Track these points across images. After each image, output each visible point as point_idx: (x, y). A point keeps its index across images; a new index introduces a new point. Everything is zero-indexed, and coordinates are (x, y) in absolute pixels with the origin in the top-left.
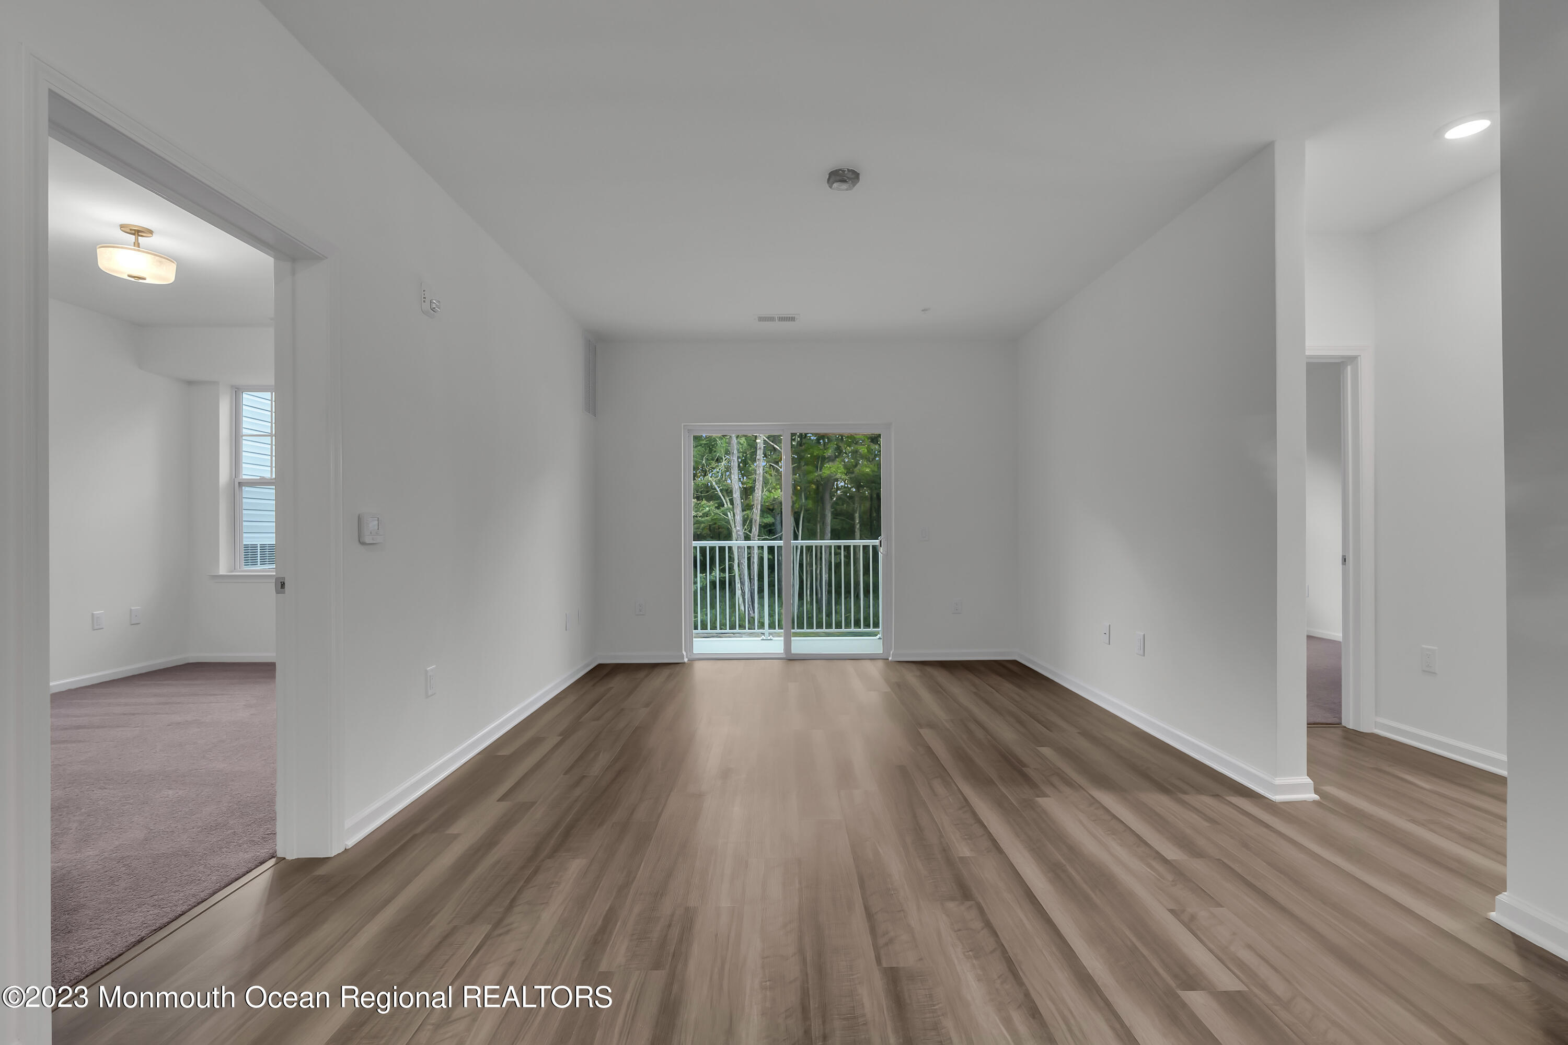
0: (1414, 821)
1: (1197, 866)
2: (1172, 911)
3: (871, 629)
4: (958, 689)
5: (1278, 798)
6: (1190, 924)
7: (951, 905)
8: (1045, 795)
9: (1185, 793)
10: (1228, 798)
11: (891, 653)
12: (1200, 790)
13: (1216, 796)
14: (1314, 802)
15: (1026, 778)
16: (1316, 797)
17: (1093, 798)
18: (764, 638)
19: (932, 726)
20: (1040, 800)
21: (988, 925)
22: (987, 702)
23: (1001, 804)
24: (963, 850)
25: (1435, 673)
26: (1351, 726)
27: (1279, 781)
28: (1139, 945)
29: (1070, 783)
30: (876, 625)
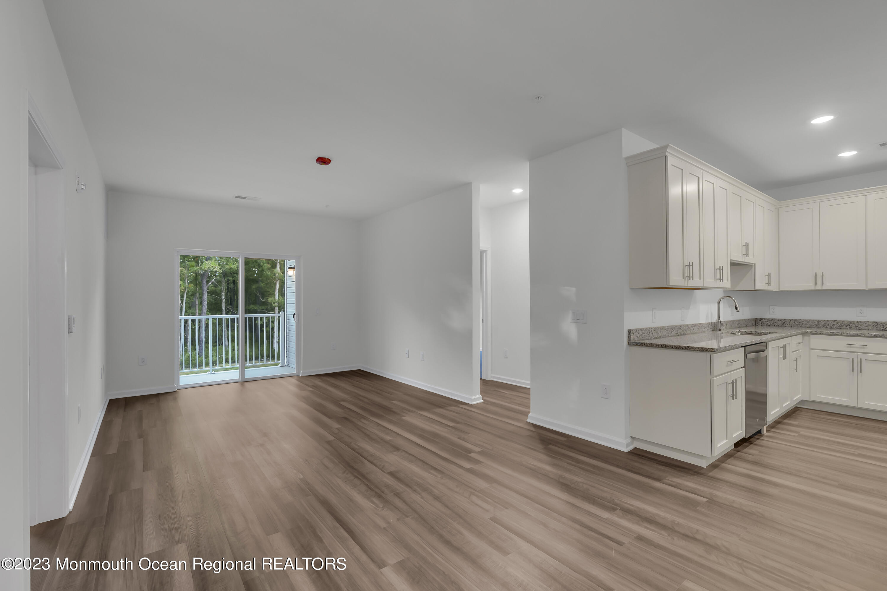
0: (507, 403)
1: (459, 426)
2: (458, 438)
3: (276, 362)
4: (343, 384)
5: (473, 403)
6: (464, 440)
7: (395, 453)
8: (405, 416)
9: (447, 407)
10: (460, 406)
11: (301, 372)
12: (451, 405)
13: (456, 406)
14: (482, 402)
15: (395, 413)
16: (483, 401)
17: (420, 414)
18: (210, 373)
19: (344, 400)
20: (403, 418)
21: (410, 454)
22: (360, 388)
23: (390, 422)
24: (388, 438)
25: (507, 357)
26: (485, 379)
27: (473, 397)
28: (453, 448)
29: (409, 411)
30: (279, 359)
